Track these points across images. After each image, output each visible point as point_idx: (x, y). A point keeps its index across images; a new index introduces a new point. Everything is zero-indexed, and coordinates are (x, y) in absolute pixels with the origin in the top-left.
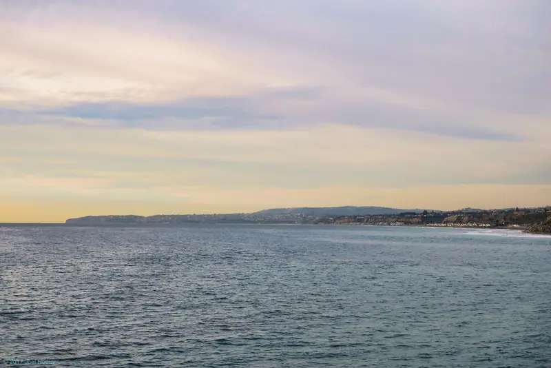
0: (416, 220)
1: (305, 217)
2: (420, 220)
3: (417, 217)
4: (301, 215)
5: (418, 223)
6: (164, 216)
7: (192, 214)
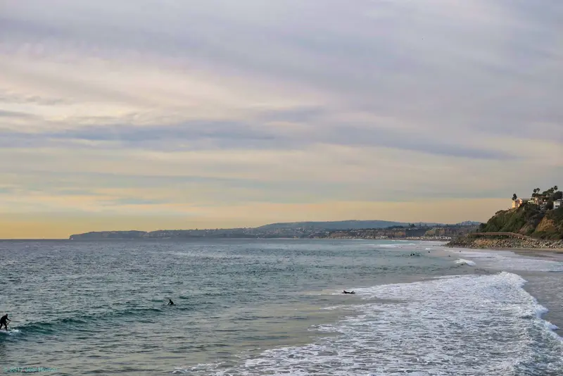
0: (401, 233)
1: (304, 232)
2: (405, 234)
3: (402, 231)
4: (301, 230)
5: (403, 237)
6: (166, 231)
7: (194, 229)
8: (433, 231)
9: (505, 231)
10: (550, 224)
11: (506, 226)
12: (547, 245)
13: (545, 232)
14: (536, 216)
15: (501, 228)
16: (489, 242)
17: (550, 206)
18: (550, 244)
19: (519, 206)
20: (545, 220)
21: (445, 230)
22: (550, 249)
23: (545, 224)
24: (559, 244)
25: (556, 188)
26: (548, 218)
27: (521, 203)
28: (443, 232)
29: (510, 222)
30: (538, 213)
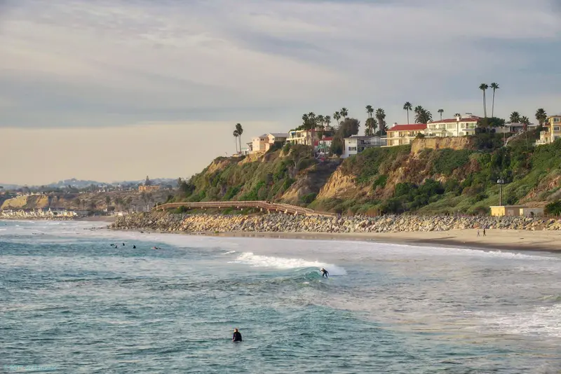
8: (21, 200)
9: (246, 198)
10: (349, 184)
11: (247, 189)
12: (364, 226)
13: (340, 201)
14: (312, 167)
15: (235, 192)
16: (223, 221)
17: (339, 150)
18: (370, 223)
19: (268, 148)
20: (337, 175)
21: (50, 198)
22: (374, 234)
23: (338, 184)
24: (391, 223)
25: (344, 112)
26: (345, 172)
27: (273, 142)
28: (44, 201)
29: (255, 181)
30: (317, 162)
